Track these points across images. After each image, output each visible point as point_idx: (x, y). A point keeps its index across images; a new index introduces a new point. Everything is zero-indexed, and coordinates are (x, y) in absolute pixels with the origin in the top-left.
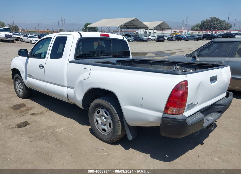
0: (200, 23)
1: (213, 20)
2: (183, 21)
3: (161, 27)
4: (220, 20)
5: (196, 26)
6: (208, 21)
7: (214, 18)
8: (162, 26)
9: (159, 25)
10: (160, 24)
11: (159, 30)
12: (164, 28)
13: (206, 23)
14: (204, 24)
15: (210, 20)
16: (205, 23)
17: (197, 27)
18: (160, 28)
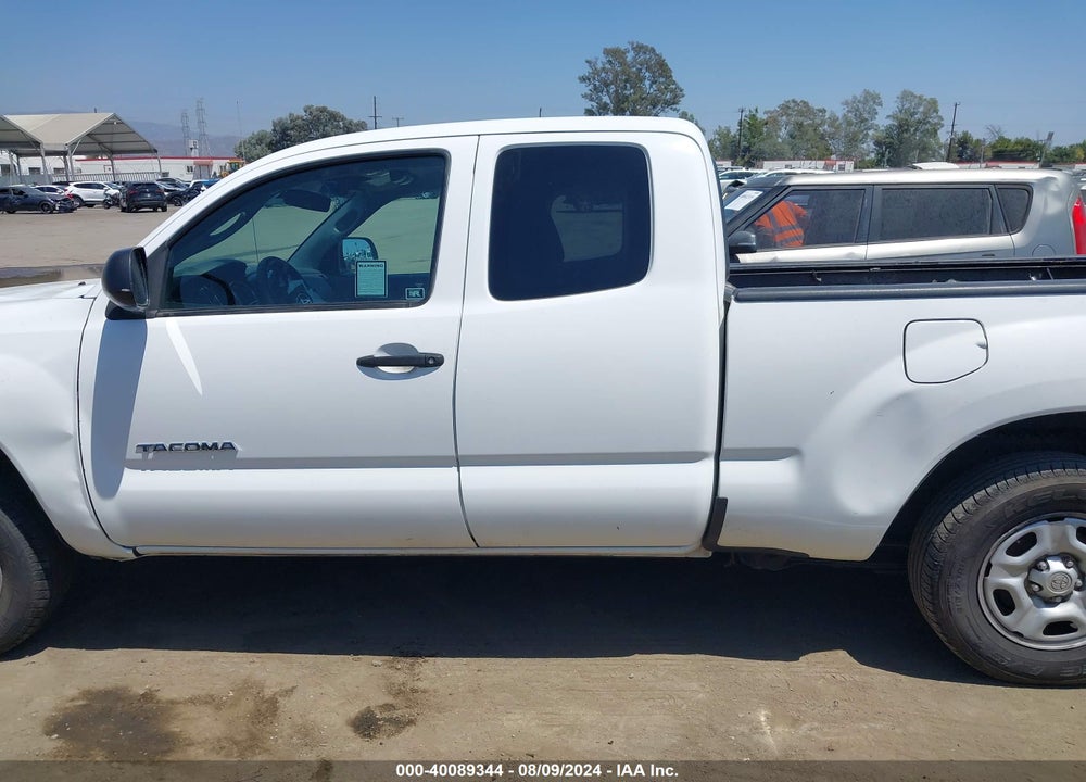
0: (269, 129)
1: (318, 119)
2: (184, 116)
3: (99, 144)
4: (343, 119)
5: (254, 141)
6: (299, 122)
7: (323, 110)
8: (103, 139)
9: (89, 135)
10: (98, 128)
11: (83, 157)
12: (117, 147)
13: (292, 129)
14: (287, 135)
15: (306, 120)
16: (287, 129)
17: (258, 147)
18: (96, 147)
